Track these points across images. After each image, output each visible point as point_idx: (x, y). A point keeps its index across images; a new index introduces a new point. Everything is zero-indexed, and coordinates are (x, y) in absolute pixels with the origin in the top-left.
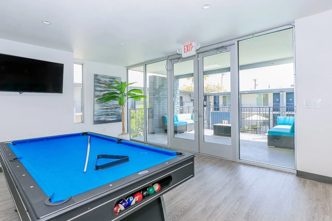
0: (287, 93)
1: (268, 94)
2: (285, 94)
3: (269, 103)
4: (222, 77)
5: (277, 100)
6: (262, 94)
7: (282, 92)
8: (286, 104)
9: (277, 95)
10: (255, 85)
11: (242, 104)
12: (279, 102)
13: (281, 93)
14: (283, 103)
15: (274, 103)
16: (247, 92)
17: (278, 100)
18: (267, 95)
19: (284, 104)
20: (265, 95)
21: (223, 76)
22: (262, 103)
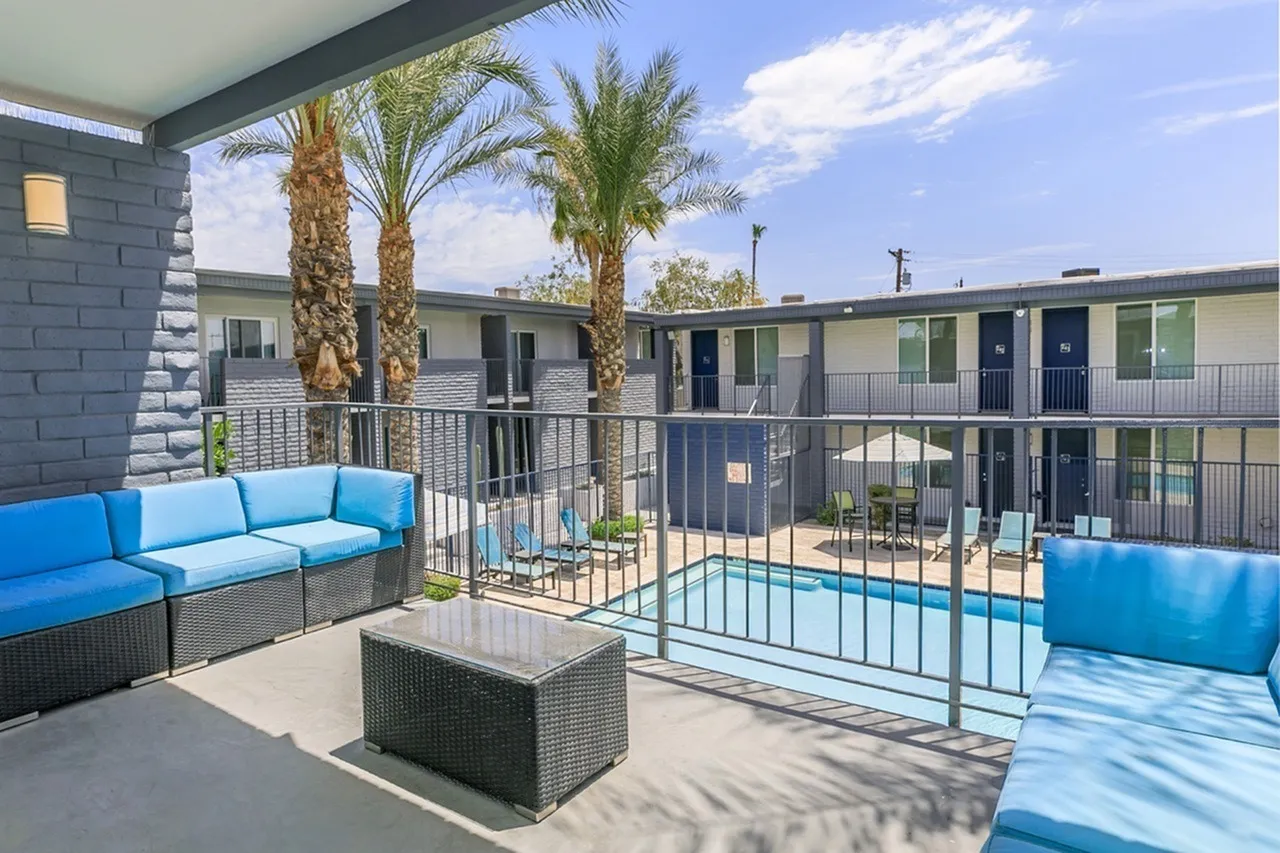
0: (1047, 315)
1: (955, 318)
2: (1036, 314)
3: (958, 369)
4: (755, 242)
5: (1000, 349)
6: (924, 320)
7: (1025, 305)
8: (1045, 373)
9: (996, 325)
10: (899, 276)
11: (826, 372)
12: (1008, 360)
13: (1020, 313)
14: (1029, 369)
15: (981, 367)
16: (849, 310)
17: (1002, 351)
18: (950, 323)
19: (1033, 373)
20: (943, 323)
21: (757, 239)
22: (927, 370)
